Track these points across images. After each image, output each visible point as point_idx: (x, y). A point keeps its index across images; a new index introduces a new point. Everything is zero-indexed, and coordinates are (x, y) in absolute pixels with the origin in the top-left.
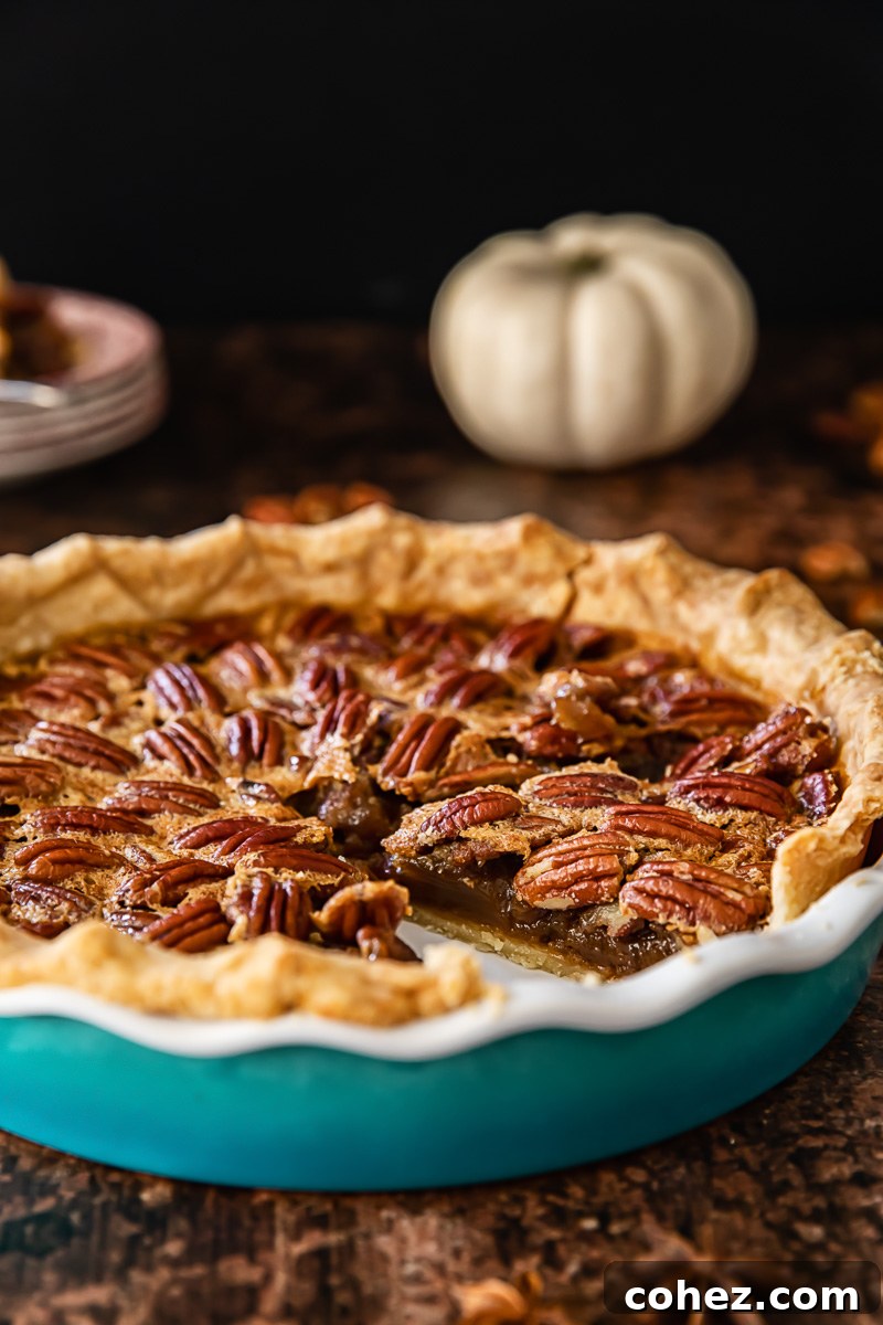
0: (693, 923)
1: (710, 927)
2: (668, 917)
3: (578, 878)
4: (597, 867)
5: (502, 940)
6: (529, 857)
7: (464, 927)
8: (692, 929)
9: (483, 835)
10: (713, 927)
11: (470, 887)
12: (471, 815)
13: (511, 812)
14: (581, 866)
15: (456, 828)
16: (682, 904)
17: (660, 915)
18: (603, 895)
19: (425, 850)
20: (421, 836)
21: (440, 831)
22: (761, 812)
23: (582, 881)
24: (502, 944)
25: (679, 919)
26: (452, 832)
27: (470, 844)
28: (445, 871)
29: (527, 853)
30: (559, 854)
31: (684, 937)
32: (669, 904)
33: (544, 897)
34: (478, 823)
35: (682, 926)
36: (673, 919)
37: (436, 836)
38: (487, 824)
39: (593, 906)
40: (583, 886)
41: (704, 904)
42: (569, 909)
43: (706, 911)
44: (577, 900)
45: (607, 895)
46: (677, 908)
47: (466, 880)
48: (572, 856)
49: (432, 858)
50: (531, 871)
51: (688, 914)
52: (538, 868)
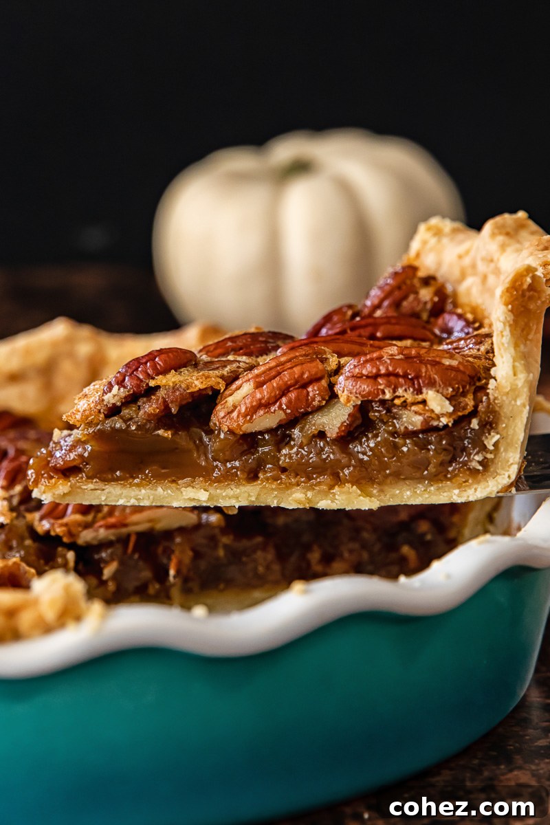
0: (419, 392)
1: (438, 391)
2: (394, 391)
3: (285, 391)
4: (303, 374)
5: (205, 490)
6: (225, 390)
7: (160, 490)
8: (420, 397)
9: (173, 380)
10: (441, 391)
11: (166, 438)
12: (154, 367)
13: (191, 360)
14: (286, 376)
15: (141, 381)
16: (405, 376)
17: (386, 391)
18: (313, 399)
19: (113, 411)
20: (106, 397)
21: (125, 387)
22: (414, 339)
23: (289, 391)
24: (207, 493)
25: (406, 390)
26: (138, 386)
27: (161, 393)
28: (139, 428)
29: (222, 387)
30: (258, 376)
31: (414, 408)
32: (392, 378)
33: (251, 421)
34: (165, 372)
35: (409, 396)
36: (400, 392)
37: (123, 392)
38: (173, 371)
39: (307, 414)
40: (293, 395)
41: (426, 372)
42: (280, 426)
43: (430, 377)
44: (289, 411)
45: (318, 398)
46: (401, 380)
47: (161, 432)
48: (273, 373)
49: (122, 418)
50: (231, 400)
51: (414, 384)
52: (238, 395)
